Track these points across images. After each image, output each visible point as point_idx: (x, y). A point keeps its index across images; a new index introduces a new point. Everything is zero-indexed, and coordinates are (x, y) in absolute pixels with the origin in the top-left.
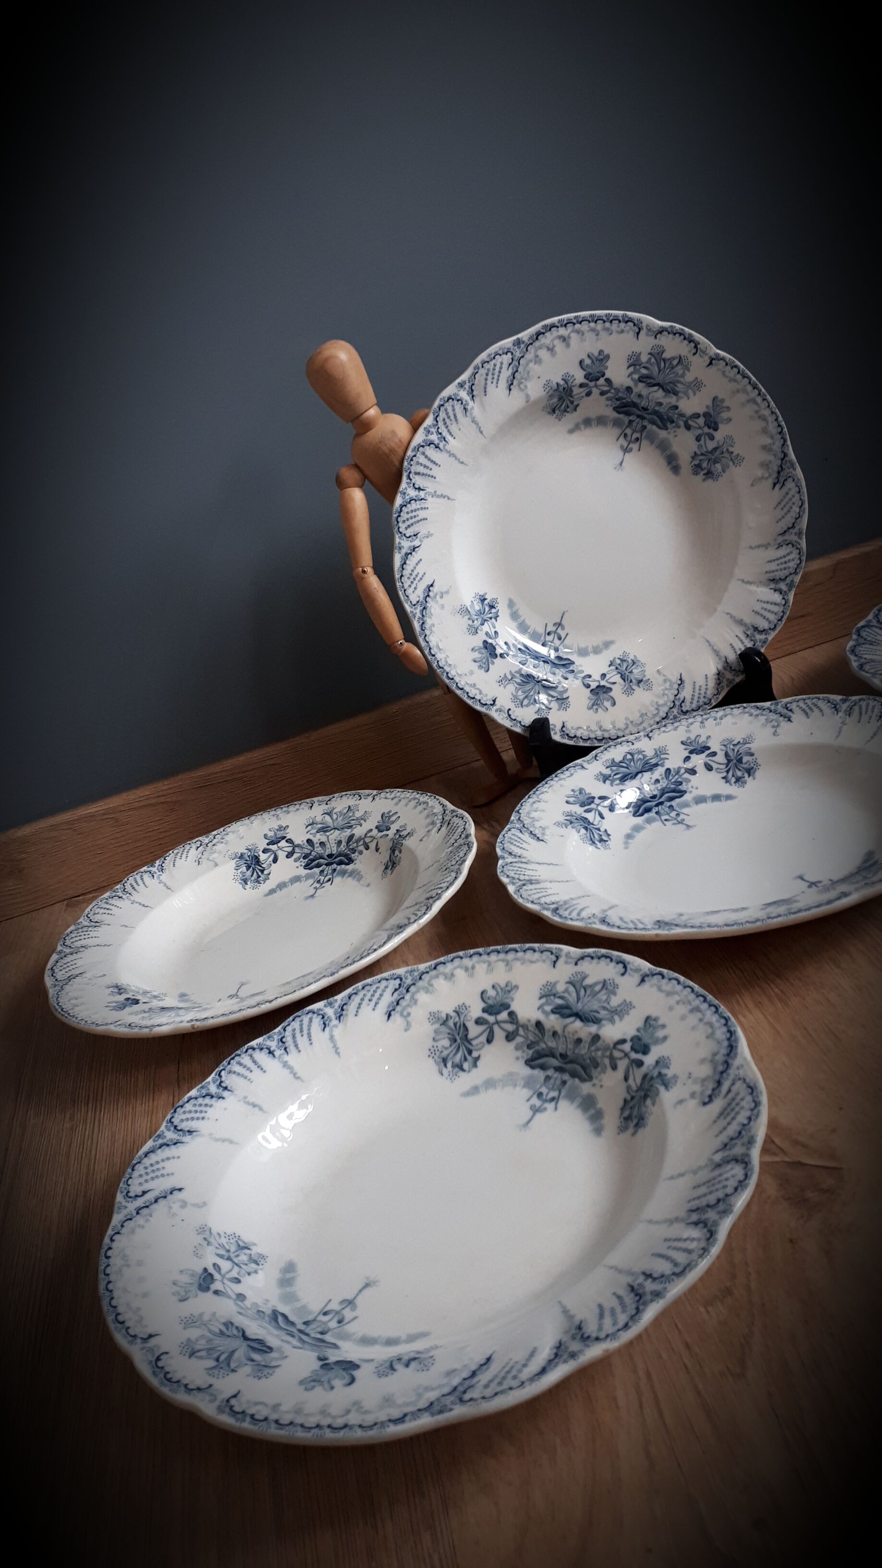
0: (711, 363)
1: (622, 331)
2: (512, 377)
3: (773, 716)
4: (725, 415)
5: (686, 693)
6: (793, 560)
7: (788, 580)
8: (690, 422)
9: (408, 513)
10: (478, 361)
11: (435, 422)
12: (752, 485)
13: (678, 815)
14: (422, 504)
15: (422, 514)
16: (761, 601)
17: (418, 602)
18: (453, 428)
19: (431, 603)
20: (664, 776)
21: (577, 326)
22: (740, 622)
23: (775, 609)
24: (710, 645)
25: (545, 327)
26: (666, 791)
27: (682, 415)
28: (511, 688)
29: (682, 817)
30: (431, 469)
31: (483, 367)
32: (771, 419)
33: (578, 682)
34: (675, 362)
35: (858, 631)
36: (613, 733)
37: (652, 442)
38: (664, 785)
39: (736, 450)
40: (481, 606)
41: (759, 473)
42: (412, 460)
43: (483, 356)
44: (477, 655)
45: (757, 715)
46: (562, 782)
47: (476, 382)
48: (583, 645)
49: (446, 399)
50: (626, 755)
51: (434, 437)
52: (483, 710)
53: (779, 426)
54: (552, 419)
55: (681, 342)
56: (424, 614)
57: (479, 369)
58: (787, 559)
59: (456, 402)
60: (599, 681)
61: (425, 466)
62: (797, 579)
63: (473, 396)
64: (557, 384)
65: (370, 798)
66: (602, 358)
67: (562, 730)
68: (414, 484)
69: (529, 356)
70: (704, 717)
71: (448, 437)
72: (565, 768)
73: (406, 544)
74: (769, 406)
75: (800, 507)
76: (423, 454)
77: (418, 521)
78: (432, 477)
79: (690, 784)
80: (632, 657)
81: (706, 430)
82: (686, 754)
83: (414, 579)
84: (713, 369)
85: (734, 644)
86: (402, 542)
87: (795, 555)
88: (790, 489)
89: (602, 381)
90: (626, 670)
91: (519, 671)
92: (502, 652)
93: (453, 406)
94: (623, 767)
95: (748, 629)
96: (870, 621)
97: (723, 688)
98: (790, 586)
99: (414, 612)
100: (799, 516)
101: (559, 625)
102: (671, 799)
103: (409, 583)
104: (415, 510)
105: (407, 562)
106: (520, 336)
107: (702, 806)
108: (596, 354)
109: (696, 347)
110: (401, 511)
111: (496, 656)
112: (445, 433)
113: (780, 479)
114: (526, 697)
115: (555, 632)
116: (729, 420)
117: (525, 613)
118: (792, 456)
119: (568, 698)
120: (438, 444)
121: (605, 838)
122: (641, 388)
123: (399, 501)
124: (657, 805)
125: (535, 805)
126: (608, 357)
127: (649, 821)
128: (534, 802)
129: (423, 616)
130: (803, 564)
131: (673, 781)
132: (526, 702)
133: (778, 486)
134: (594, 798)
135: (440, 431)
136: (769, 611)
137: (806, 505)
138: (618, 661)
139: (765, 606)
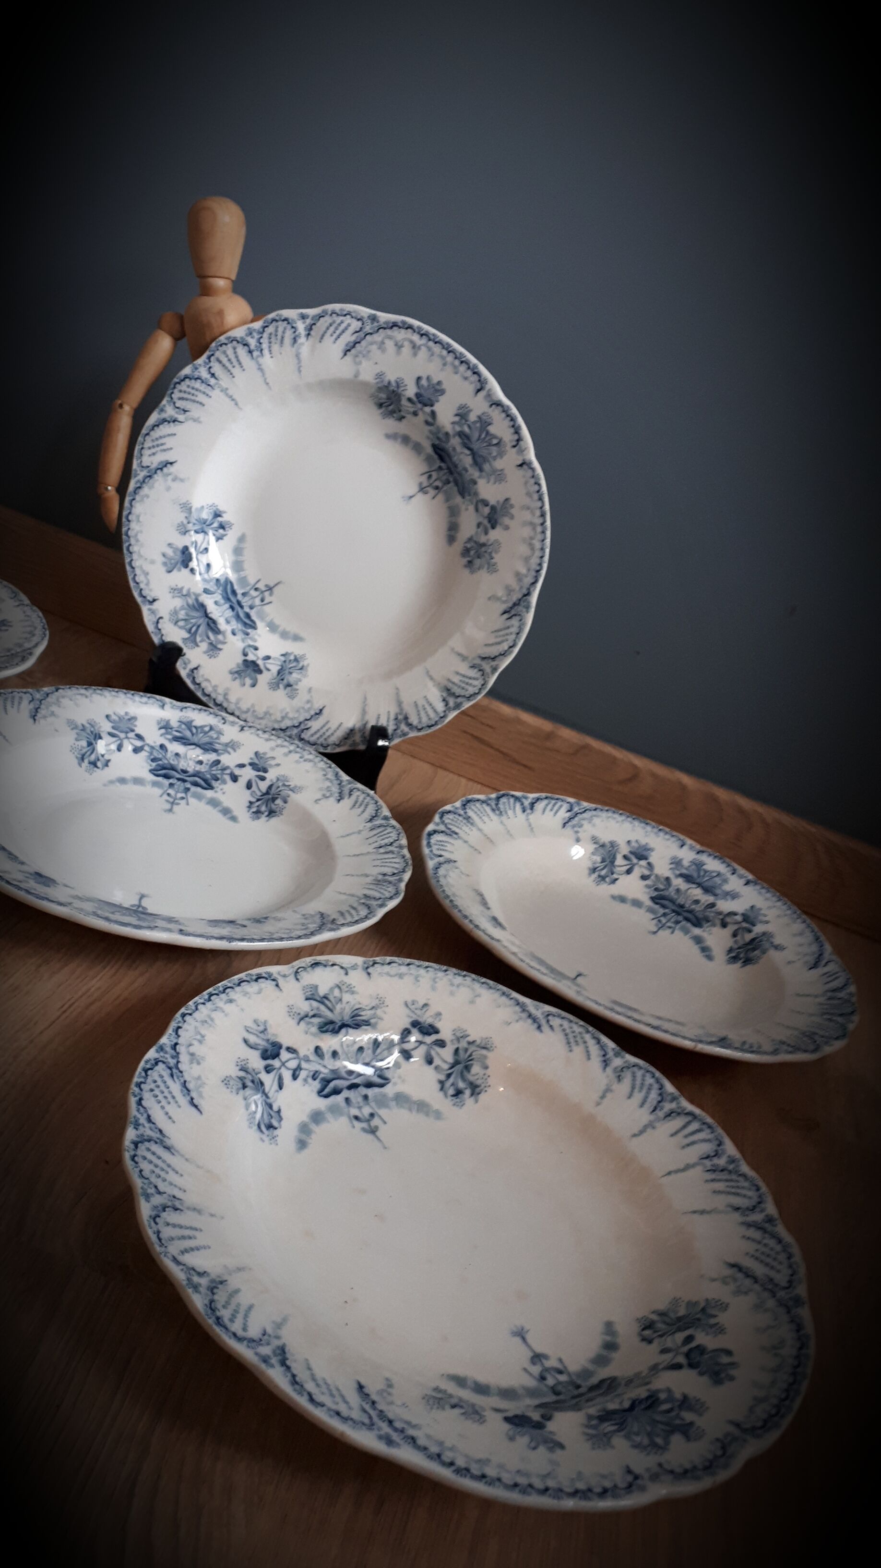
0: (521, 465)
1: (466, 378)
2: (352, 344)
3: (335, 789)
4: (506, 521)
5: (315, 725)
6: (474, 686)
7: (459, 700)
8: (480, 506)
9: (188, 386)
10: (330, 307)
11: (261, 330)
12: (489, 599)
13: (183, 798)
14: (208, 390)
15: (201, 398)
16: (427, 699)
17: (148, 467)
18: (276, 347)
19: (158, 477)
20: (210, 763)
21: (431, 344)
22: (400, 704)
23: (432, 715)
24: (364, 702)
25: (404, 322)
26: (200, 775)
27: (476, 494)
28: (178, 603)
29: (183, 802)
30: (234, 367)
31: (331, 315)
32: (538, 554)
33: (241, 645)
34: (495, 441)
35: (503, 795)
36: (231, 708)
37: (447, 500)
38: (203, 770)
39: (498, 558)
40: (211, 517)
41: (500, 593)
42: (221, 345)
43: (337, 307)
44: (170, 552)
45: (328, 779)
46: (129, 702)
47: (318, 324)
48: (277, 621)
49: (283, 318)
50: (206, 726)
51: (253, 342)
52: (139, 600)
53: (540, 565)
54: (376, 413)
55: (509, 427)
56: (146, 480)
57: (327, 314)
58: (471, 681)
59: (289, 327)
60: (258, 658)
61: (229, 360)
62: (467, 705)
63: (309, 334)
64: (389, 383)
65: (17, 604)
66: (438, 390)
67: (192, 671)
68: (210, 368)
69: (378, 337)
70: (298, 750)
71: (266, 352)
72: (149, 695)
73: (170, 411)
74: (543, 540)
75: (511, 647)
76: (235, 348)
77: (194, 401)
78: (231, 374)
79: (221, 787)
80: (305, 663)
81: (486, 522)
82: (246, 761)
83: (158, 446)
84: (520, 472)
85: (382, 717)
86: (167, 406)
87: (478, 683)
88: (512, 626)
89: (428, 409)
90: (290, 668)
91: (197, 596)
92: (196, 568)
93: (285, 329)
94: (191, 731)
95: (400, 714)
96: (526, 798)
97: (344, 745)
98: (457, 706)
99: (138, 472)
100: (504, 654)
101: (270, 589)
102: (196, 784)
103: (150, 445)
104: (197, 390)
105: (161, 427)
106: (379, 314)
107: (209, 808)
108: (435, 381)
109: (518, 440)
110: (183, 380)
111: (186, 566)
112: (265, 346)
113: (513, 611)
114: (185, 620)
115: (262, 592)
116: (507, 528)
117: (248, 556)
118: (534, 599)
119: (220, 649)
120: (253, 351)
121: (99, 764)
122: (455, 442)
123: (187, 370)
124: (179, 779)
125: (79, 697)
126: (442, 392)
127: (155, 784)
128: (82, 695)
129: (144, 481)
130: (480, 697)
131: (214, 772)
132: (181, 623)
133: (506, 616)
134: (133, 731)
135: (262, 341)
136: (426, 712)
137: (516, 650)
138: (292, 658)
139: (427, 706)
